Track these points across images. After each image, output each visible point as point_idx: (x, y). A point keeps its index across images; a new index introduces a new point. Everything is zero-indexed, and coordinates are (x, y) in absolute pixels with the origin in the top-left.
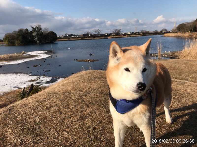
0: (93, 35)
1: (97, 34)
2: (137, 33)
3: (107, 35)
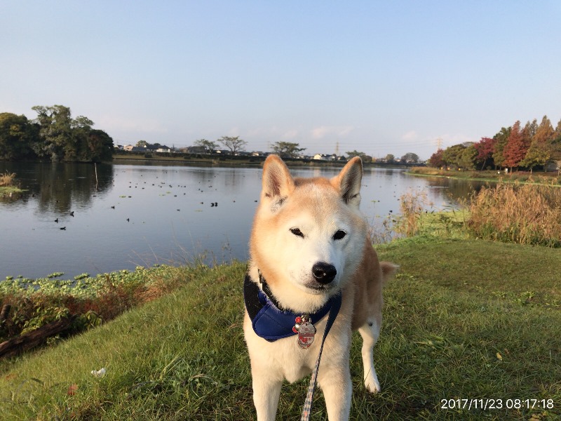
0: (219, 152)
1: (230, 150)
2: (339, 158)
3: (258, 155)
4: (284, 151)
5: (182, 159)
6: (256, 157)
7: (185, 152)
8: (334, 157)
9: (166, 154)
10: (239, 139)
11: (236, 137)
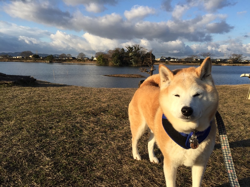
0: (199, 60)
3: (220, 60)
4: (234, 58)
5: (182, 64)
6: (219, 61)
7: (183, 60)
9: (175, 62)
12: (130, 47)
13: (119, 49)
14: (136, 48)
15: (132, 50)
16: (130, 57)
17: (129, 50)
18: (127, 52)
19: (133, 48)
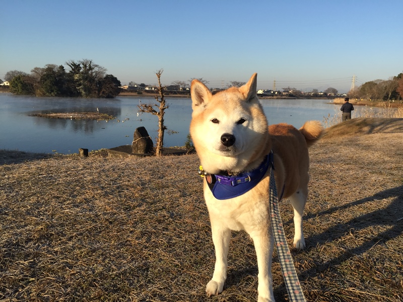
2: (276, 93)
7: (165, 89)
8: (272, 92)
9: (152, 92)
10: (203, 79)
11: (201, 78)
12: (74, 65)
13: (54, 66)
14: (85, 66)
15: (79, 70)
16: (76, 82)
17: (73, 69)
18: (69, 73)
19: (81, 66)
